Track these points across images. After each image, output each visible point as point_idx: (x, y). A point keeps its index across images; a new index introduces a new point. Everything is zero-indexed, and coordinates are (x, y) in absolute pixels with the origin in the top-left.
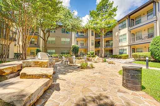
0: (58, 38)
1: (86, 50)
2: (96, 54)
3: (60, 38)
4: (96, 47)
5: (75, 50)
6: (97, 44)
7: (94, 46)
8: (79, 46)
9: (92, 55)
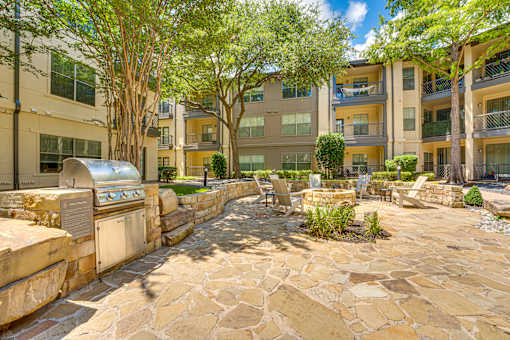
0: (272, 115)
1: (380, 150)
2: (428, 167)
3: (278, 114)
4: (427, 135)
5: (331, 154)
6: (436, 122)
7: (417, 133)
8: (348, 136)
9: (404, 169)
